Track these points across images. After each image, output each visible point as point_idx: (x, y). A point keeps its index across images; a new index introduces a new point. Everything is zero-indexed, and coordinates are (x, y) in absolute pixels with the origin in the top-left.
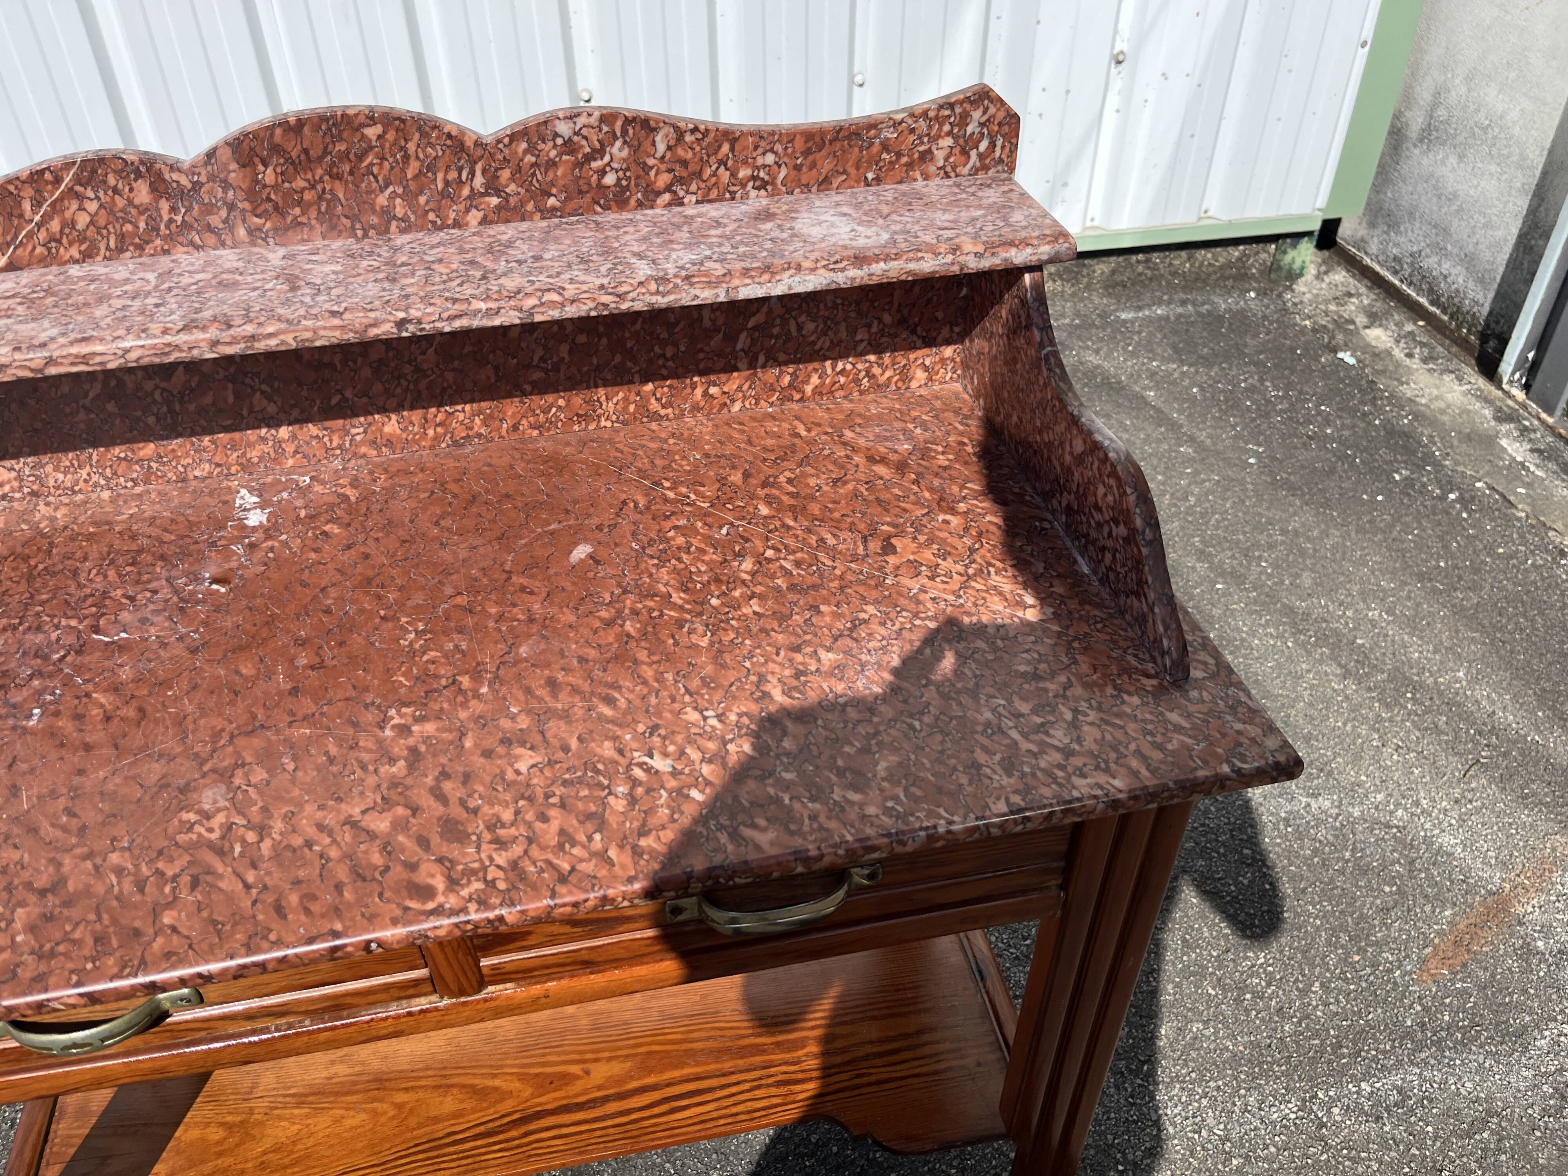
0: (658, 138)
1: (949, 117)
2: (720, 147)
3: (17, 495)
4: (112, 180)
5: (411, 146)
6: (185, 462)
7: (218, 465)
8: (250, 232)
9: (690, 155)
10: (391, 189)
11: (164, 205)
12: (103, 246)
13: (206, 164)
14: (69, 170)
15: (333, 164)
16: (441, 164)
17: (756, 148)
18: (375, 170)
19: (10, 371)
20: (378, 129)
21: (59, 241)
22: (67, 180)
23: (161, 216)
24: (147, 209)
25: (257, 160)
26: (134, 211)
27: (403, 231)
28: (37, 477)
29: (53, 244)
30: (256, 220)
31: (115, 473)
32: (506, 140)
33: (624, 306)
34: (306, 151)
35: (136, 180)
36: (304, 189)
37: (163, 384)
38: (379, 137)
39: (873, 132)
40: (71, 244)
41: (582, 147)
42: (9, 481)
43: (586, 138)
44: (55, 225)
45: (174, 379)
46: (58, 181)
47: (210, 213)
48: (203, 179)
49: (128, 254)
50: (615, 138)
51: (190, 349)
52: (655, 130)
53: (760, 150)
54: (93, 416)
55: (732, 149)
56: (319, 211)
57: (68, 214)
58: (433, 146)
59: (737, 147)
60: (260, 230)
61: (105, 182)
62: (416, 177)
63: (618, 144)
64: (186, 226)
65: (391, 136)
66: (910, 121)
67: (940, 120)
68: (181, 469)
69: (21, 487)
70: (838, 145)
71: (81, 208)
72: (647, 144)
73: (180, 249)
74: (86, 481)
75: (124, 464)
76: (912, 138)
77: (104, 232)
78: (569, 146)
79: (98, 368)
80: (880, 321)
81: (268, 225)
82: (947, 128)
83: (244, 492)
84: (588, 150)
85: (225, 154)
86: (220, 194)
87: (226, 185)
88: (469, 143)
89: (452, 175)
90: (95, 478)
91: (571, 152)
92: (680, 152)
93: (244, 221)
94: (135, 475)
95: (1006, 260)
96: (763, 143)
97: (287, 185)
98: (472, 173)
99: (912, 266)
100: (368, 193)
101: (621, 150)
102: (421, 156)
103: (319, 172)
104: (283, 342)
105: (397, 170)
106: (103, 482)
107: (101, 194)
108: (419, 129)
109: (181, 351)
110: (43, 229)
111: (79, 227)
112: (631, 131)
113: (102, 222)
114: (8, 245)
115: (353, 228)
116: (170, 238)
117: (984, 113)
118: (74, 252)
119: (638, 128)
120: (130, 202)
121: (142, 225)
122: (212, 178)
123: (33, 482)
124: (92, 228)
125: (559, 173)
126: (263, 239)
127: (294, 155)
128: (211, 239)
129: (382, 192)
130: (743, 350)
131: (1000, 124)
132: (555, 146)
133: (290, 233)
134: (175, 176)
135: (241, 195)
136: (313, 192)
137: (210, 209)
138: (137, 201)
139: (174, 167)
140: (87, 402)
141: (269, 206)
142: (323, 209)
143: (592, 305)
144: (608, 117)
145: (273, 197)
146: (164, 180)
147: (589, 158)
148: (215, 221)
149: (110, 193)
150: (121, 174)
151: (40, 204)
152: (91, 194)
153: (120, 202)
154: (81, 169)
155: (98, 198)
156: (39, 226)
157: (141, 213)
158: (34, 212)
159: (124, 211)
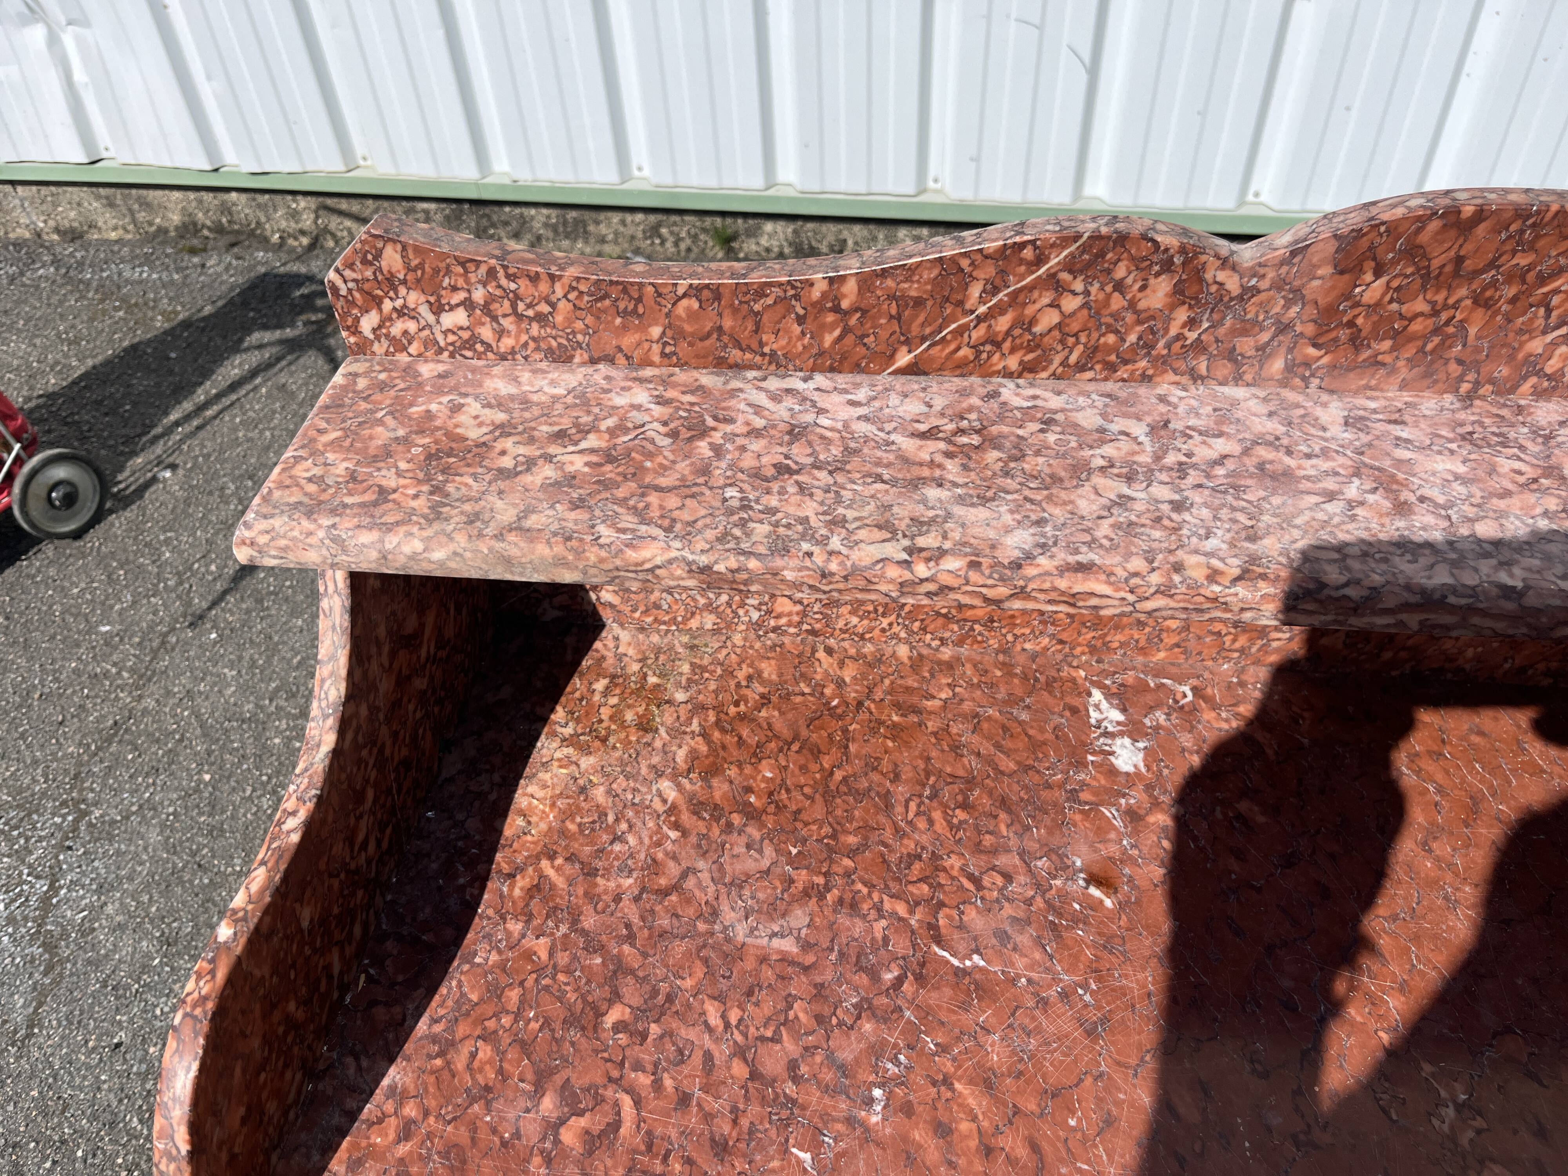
3: (792, 630)
4: (1120, 272)
6: (1018, 631)
7: (1061, 642)
8: (1290, 368)
11: (1182, 315)
12: (1057, 360)
13: (1282, 264)
14: (1064, 248)
15: (1494, 284)
18: (1555, 300)
21: (998, 345)
22: (1052, 263)
23: (1167, 330)
24: (1153, 318)
25: (1370, 265)
26: (1129, 317)
27: (1539, 394)
28: (825, 616)
29: (988, 347)
30: (1312, 351)
31: (924, 630)
34: (1459, 260)
35: (1158, 275)
36: (1421, 314)
40: (1013, 351)
42: (790, 614)
44: (1003, 323)
46: (1040, 260)
47: (1244, 332)
48: (1264, 284)
49: (1089, 375)
51: (1242, 610)
56: (1421, 350)
57: (1030, 311)
60: (1307, 365)
61: (1109, 272)
64: (1199, 347)
68: (1010, 638)
69: (800, 623)
71: (1054, 305)
73: (1171, 377)
74: (883, 630)
75: (940, 621)
77: (1071, 341)
81: (1325, 360)
83: (1097, 695)
85: (1322, 251)
86: (1277, 309)
87: (1295, 297)
90: (896, 629)
93: (1290, 350)
94: (947, 635)
97: (1395, 306)
100: (1520, 332)
103: (1461, 293)
106: (903, 635)
107: (1094, 289)
110: (983, 327)
111: (1037, 329)
113: (1075, 327)
114: (923, 339)
115: (1461, 379)
116: (1163, 363)
118: (1013, 363)
120: (1132, 305)
121: (1132, 338)
122: (1278, 285)
123: (818, 621)
124: (1056, 333)
126: (1304, 379)
127: (1435, 263)
128: (1224, 369)
129: (1544, 333)
133: (1351, 375)
134: (1221, 276)
135: (1310, 313)
136: (1430, 322)
137: (1247, 328)
138: (1142, 305)
141: (1344, 334)
142: (1429, 347)
145: (1360, 321)
146: (1201, 280)
148: (1246, 345)
149: (1109, 288)
150: (1139, 264)
151: (996, 290)
152: (1078, 286)
153: (1117, 302)
154: (1084, 249)
155: (1087, 293)
156: (980, 320)
157: (1139, 322)
158: (982, 301)
159: (1116, 316)
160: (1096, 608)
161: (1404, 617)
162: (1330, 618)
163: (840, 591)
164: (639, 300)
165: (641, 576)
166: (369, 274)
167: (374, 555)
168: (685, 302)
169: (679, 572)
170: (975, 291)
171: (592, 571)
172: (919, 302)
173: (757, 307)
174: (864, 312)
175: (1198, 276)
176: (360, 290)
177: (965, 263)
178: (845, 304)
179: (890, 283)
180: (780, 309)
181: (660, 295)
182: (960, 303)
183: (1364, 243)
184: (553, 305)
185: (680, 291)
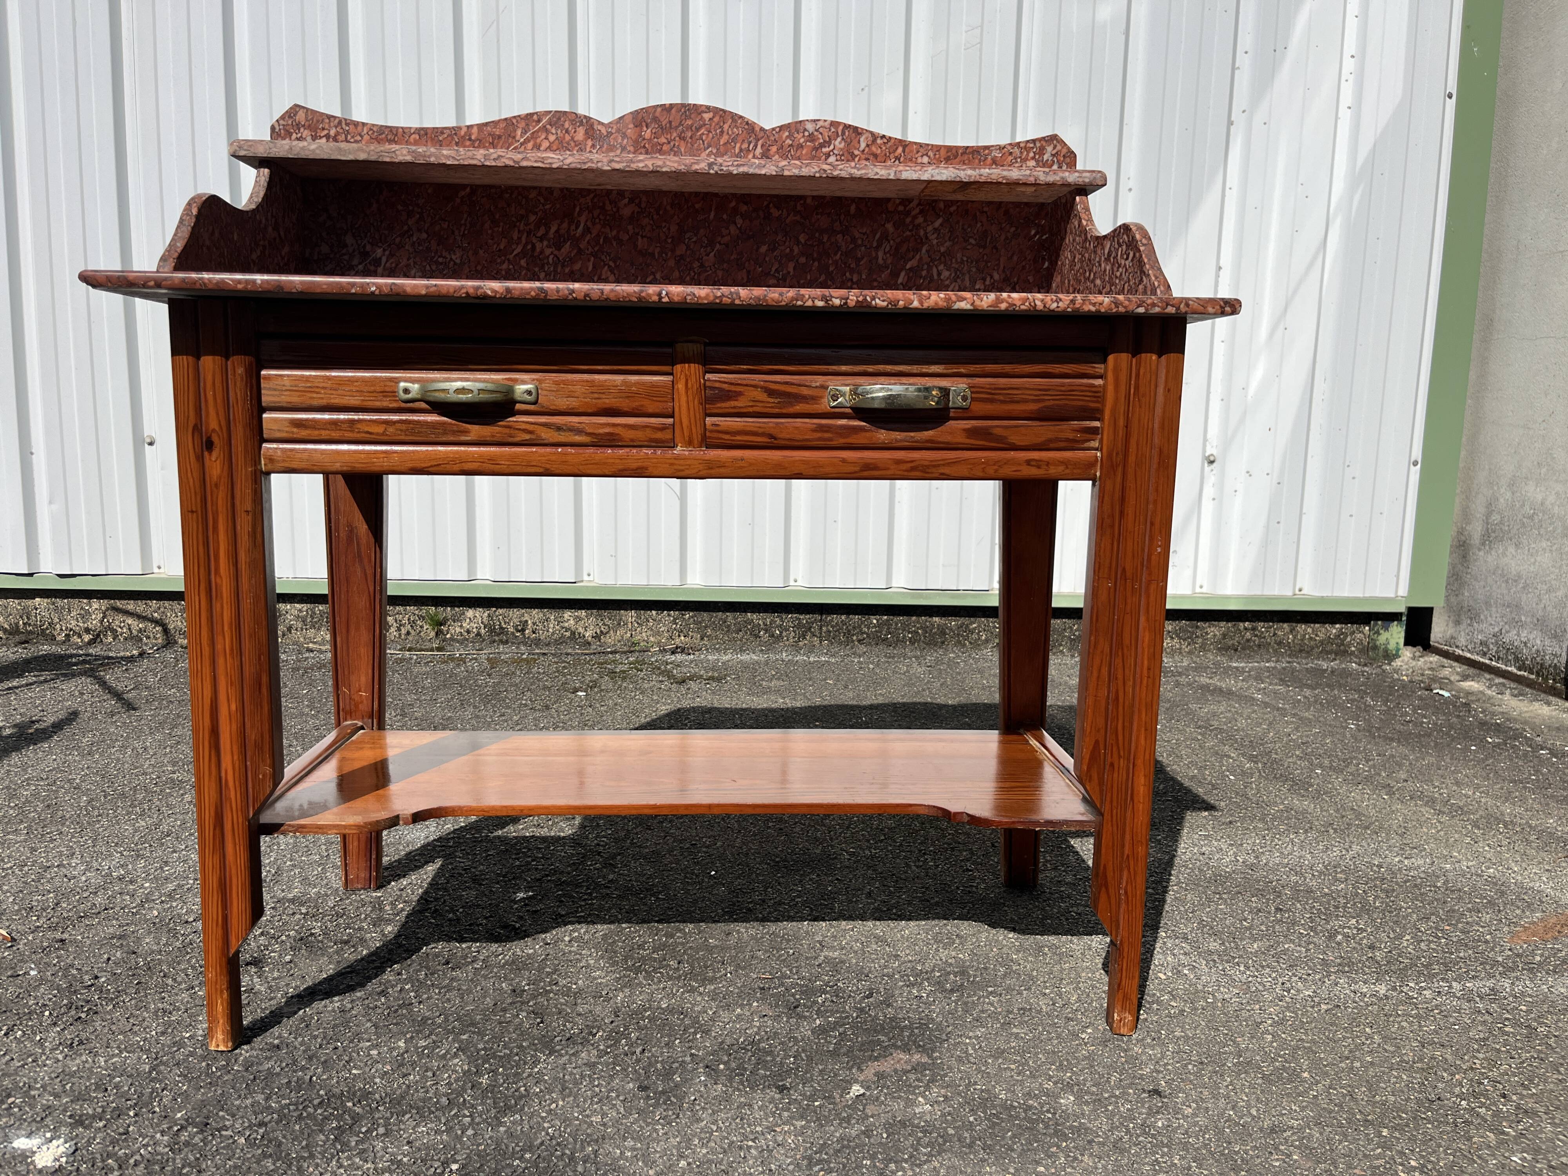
0: (862, 139)
1: (1033, 148)
2: (897, 149)
4: (567, 125)
5: (726, 127)
9: (879, 151)
10: (710, 149)
13: (618, 123)
14: (547, 117)
15: (683, 131)
16: (740, 139)
17: (918, 152)
18: (704, 137)
19: (503, 160)
20: (711, 115)
22: (544, 122)
25: (644, 124)
26: (573, 144)
32: (778, 130)
33: (835, 173)
34: (670, 122)
35: (579, 127)
36: (664, 143)
37: (556, 252)
38: (710, 119)
39: (987, 151)
41: (819, 139)
43: (821, 134)
45: (563, 250)
46: (539, 121)
48: (613, 131)
50: (838, 136)
52: (860, 134)
53: (920, 154)
54: (511, 267)
55: (904, 151)
57: (538, 141)
58: (737, 128)
59: (907, 150)
61: (563, 125)
62: (725, 144)
63: (839, 139)
65: (716, 119)
66: (1009, 148)
67: (1028, 149)
70: (966, 157)
71: (546, 138)
72: (855, 142)
76: (1010, 158)
78: (811, 138)
79: (548, 166)
80: (992, 277)
82: (1031, 154)
84: (821, 141)
85: (628, 119)
86: (620, 141)
87: (624, 136)
88: (757, 129)
89: (745, 146)
91: (812, 141)
92: (874, 149)
95: (1062, 178)
96: (921, 150)
97: (656, 140)
98: (756, 146)
99: (1005, 173)
100: (697, 150)
101: (840, 143)
102: (730, 133)
103: (675, 134)
104: (646, 166)
105: (715, 139)
107: (559, 132)
108: (732, 118)
109: (593, 163)
112: (847, 133)
117: (1054, 148)
119: (851, 131)
120: (573, 138)
122: (618, 131)
125: (804, 152)
127: (664, 124)
130: (902, 284)
131: (1064, 156)
132: (804, 136)
134: (599, 127)
135: (631, 142)
138: (576, 139)
139: (599, 123)
140: (511, 257)
143: (817, 169)
144: (834, 124)
146: (593, 129)
147: (822, 146)
149: (564, 132)
150: (573, 123)
151: (526, 132)
152: (554, 131)
153: (567, 137)
154: (553, 116)
155: (557, 134)
156: (522, 144)
157: (576, 146)
158: (522, 137)
159: (568, 143)
160: (550, 163)
161: (646, 162)
162: (625, 164)
163: (463, 159)
164: (396, 135)
165: (390, 155)
166: (290, 122)
167: (287, 147)
168: (413, 136)
169: (405, 152)
170: (519, 132)
171: (372, 153)
172: (500, 137)
173: (441, 138)
174: (480, 141)
175: (592, 126)
176: (284, 129)
177: (514, 121)
178: (473, 137)
179: (489, 128)
180: (449, 138)
181: (404, 132)
182: (514, 137)
183: (640, 117)
184: (362, 137)
185: (412, 131)
